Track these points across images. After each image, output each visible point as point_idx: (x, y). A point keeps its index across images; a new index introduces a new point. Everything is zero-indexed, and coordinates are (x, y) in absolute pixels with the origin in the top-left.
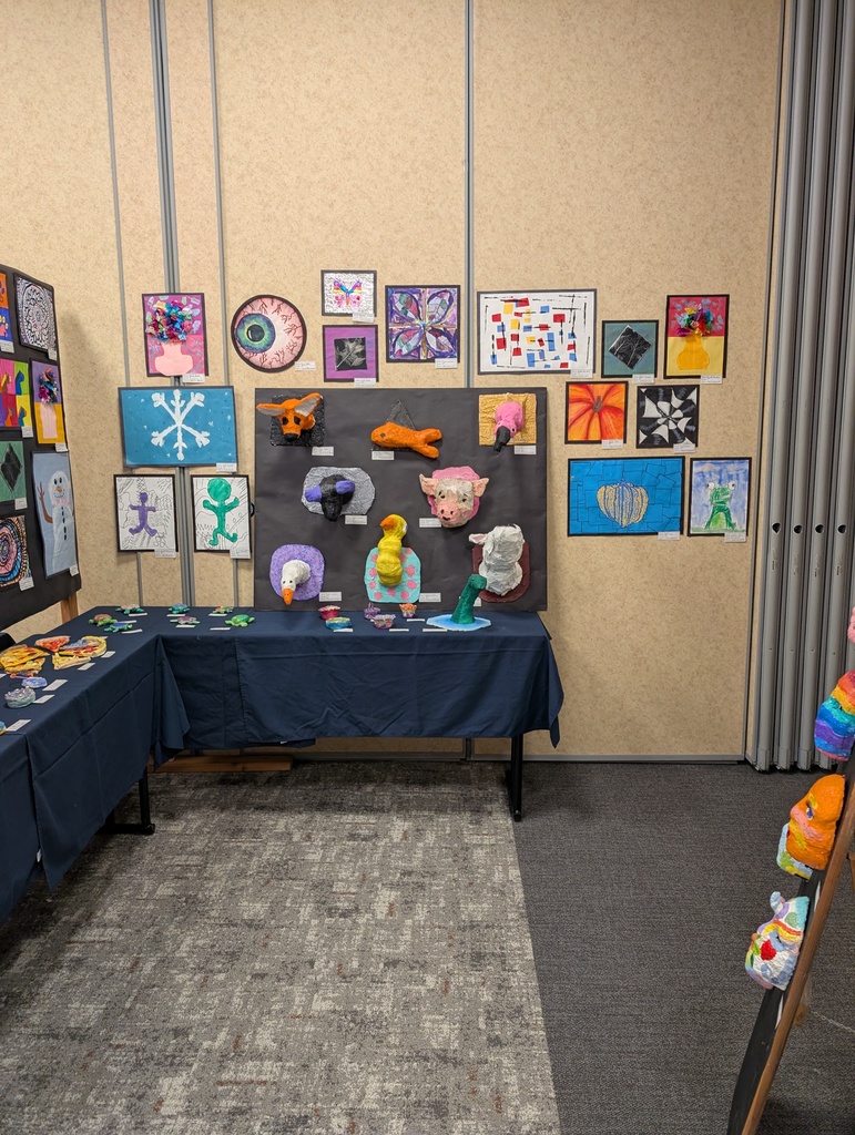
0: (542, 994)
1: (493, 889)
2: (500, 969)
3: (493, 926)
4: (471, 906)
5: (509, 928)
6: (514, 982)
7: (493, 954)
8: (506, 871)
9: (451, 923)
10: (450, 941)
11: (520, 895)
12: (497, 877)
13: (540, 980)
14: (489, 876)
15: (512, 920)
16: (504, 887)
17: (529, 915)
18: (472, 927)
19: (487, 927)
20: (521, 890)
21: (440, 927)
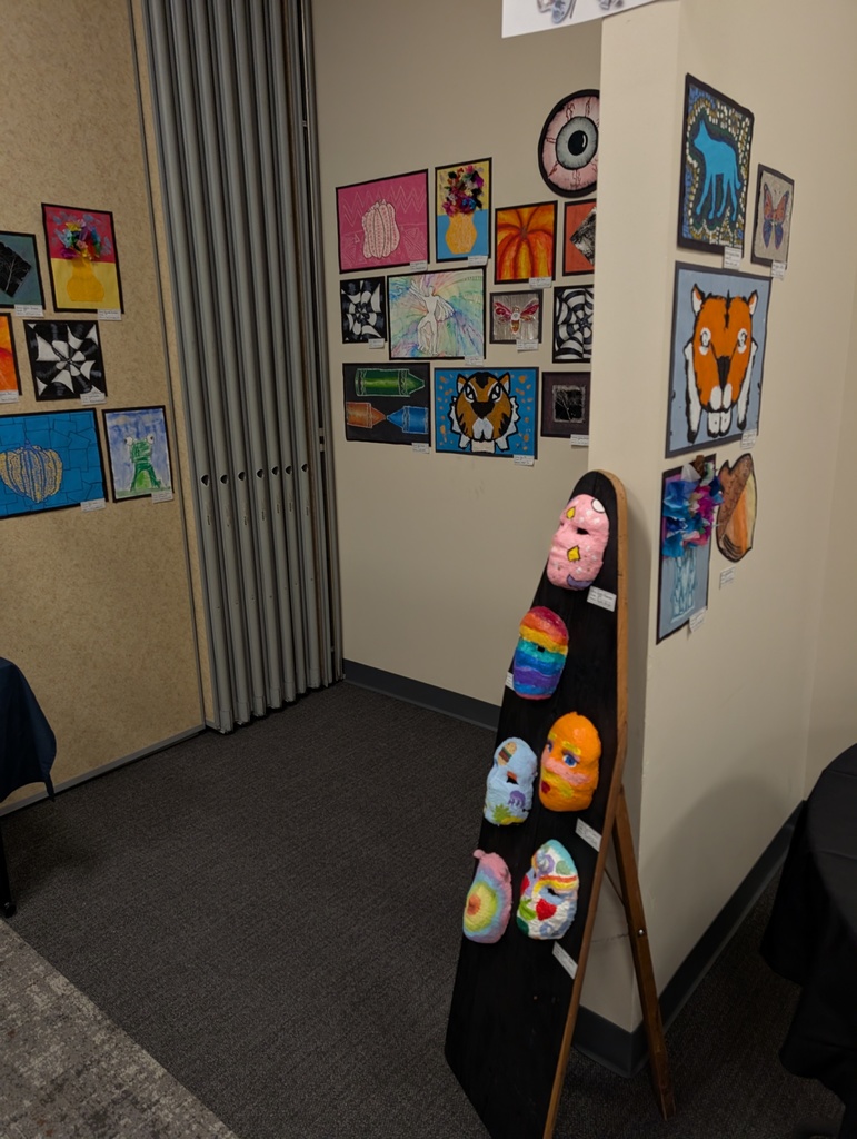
0: (209, 1104)
1: (48, 1021)
2: (137, 1113)
3: (86, 1068)
4: (36, 1063)
5: (108, 1055)
6: (167, 1117)
7: (114, 1102)
8: (46, 988)
9: (27, 1103)
10: (46, 1127)
11: (89, 1007)
12: (41, 1002)
13: (192, 1090)
14: (28, 1007)
15: (103, 1042)
16: (59, 1008)
17: (119, 1023)
18: (60, 1088)
19: (79, 1073)
20: (85, 999)
21: (14, 1120)
